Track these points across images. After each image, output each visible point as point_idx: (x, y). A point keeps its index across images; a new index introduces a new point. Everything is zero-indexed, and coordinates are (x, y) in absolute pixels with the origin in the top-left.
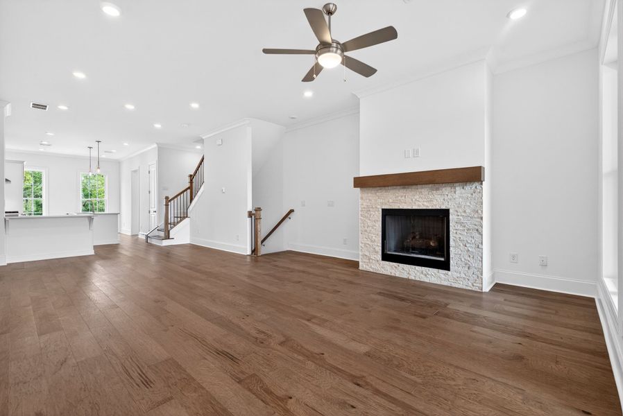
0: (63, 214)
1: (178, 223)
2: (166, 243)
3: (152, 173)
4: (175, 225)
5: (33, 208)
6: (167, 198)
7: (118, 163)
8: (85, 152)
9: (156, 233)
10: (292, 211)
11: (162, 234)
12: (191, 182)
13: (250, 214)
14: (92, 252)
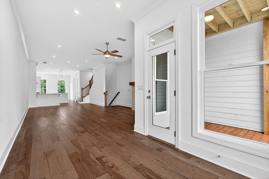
0: (52, 93)
1: (86, 96)
2: (82, 103)
3: (79, 80)
4: (84, 97)
5: (44, 91)
6: (82, 88)
7: (69, 76)
8: (59, 73)
9: (80, 100)
10: (119, 92)
11: (81, 100)
12: (90, 83)
13: (105, 93)
14: (59, 105)
